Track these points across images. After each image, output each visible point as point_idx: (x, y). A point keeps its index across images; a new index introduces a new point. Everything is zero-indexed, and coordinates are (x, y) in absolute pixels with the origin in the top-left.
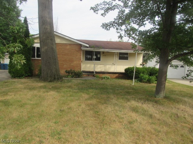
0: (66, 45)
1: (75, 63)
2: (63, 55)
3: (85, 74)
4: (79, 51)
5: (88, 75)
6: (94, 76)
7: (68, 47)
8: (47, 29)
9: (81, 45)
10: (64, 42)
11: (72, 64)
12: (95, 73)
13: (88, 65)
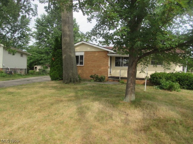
0: (94, 52)
1: (102, 68)
2: (92, 62)
3: (110, 80)
4: (106, 57)
5: (113, 80)
6: (119, 81)
7: (97, 54)
8: (66, 40)
9: (108, 52)
10: (93, 50)
11: (100, 70)
12: (120, 79)
13: (118, 71)
